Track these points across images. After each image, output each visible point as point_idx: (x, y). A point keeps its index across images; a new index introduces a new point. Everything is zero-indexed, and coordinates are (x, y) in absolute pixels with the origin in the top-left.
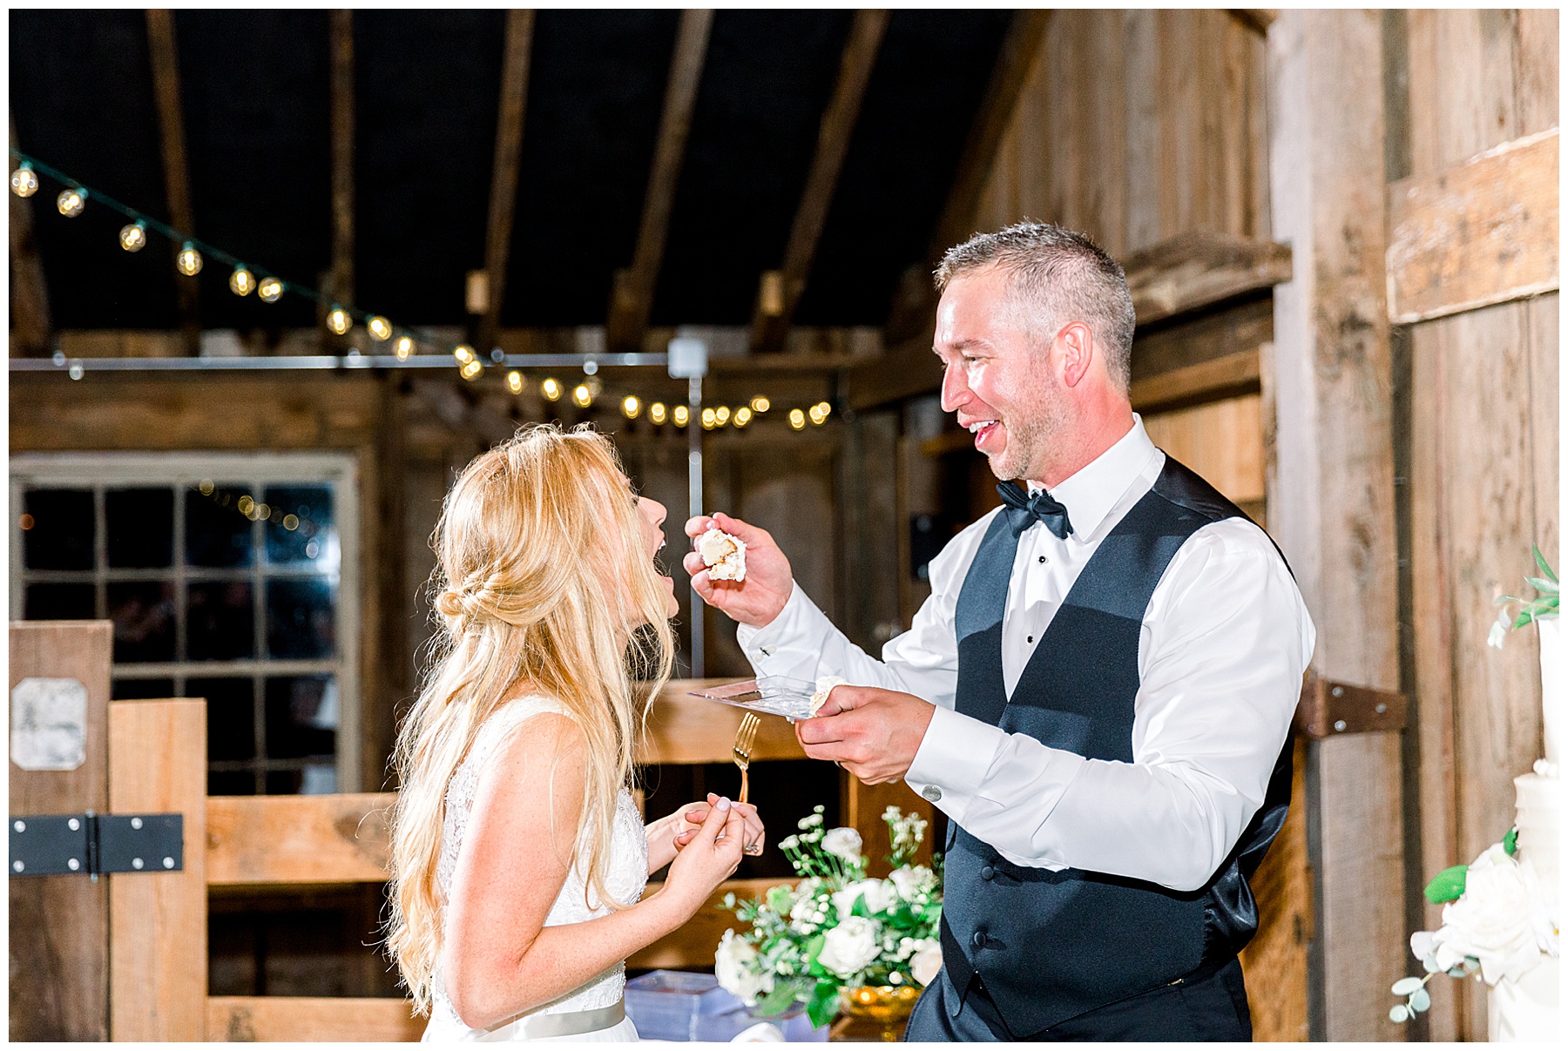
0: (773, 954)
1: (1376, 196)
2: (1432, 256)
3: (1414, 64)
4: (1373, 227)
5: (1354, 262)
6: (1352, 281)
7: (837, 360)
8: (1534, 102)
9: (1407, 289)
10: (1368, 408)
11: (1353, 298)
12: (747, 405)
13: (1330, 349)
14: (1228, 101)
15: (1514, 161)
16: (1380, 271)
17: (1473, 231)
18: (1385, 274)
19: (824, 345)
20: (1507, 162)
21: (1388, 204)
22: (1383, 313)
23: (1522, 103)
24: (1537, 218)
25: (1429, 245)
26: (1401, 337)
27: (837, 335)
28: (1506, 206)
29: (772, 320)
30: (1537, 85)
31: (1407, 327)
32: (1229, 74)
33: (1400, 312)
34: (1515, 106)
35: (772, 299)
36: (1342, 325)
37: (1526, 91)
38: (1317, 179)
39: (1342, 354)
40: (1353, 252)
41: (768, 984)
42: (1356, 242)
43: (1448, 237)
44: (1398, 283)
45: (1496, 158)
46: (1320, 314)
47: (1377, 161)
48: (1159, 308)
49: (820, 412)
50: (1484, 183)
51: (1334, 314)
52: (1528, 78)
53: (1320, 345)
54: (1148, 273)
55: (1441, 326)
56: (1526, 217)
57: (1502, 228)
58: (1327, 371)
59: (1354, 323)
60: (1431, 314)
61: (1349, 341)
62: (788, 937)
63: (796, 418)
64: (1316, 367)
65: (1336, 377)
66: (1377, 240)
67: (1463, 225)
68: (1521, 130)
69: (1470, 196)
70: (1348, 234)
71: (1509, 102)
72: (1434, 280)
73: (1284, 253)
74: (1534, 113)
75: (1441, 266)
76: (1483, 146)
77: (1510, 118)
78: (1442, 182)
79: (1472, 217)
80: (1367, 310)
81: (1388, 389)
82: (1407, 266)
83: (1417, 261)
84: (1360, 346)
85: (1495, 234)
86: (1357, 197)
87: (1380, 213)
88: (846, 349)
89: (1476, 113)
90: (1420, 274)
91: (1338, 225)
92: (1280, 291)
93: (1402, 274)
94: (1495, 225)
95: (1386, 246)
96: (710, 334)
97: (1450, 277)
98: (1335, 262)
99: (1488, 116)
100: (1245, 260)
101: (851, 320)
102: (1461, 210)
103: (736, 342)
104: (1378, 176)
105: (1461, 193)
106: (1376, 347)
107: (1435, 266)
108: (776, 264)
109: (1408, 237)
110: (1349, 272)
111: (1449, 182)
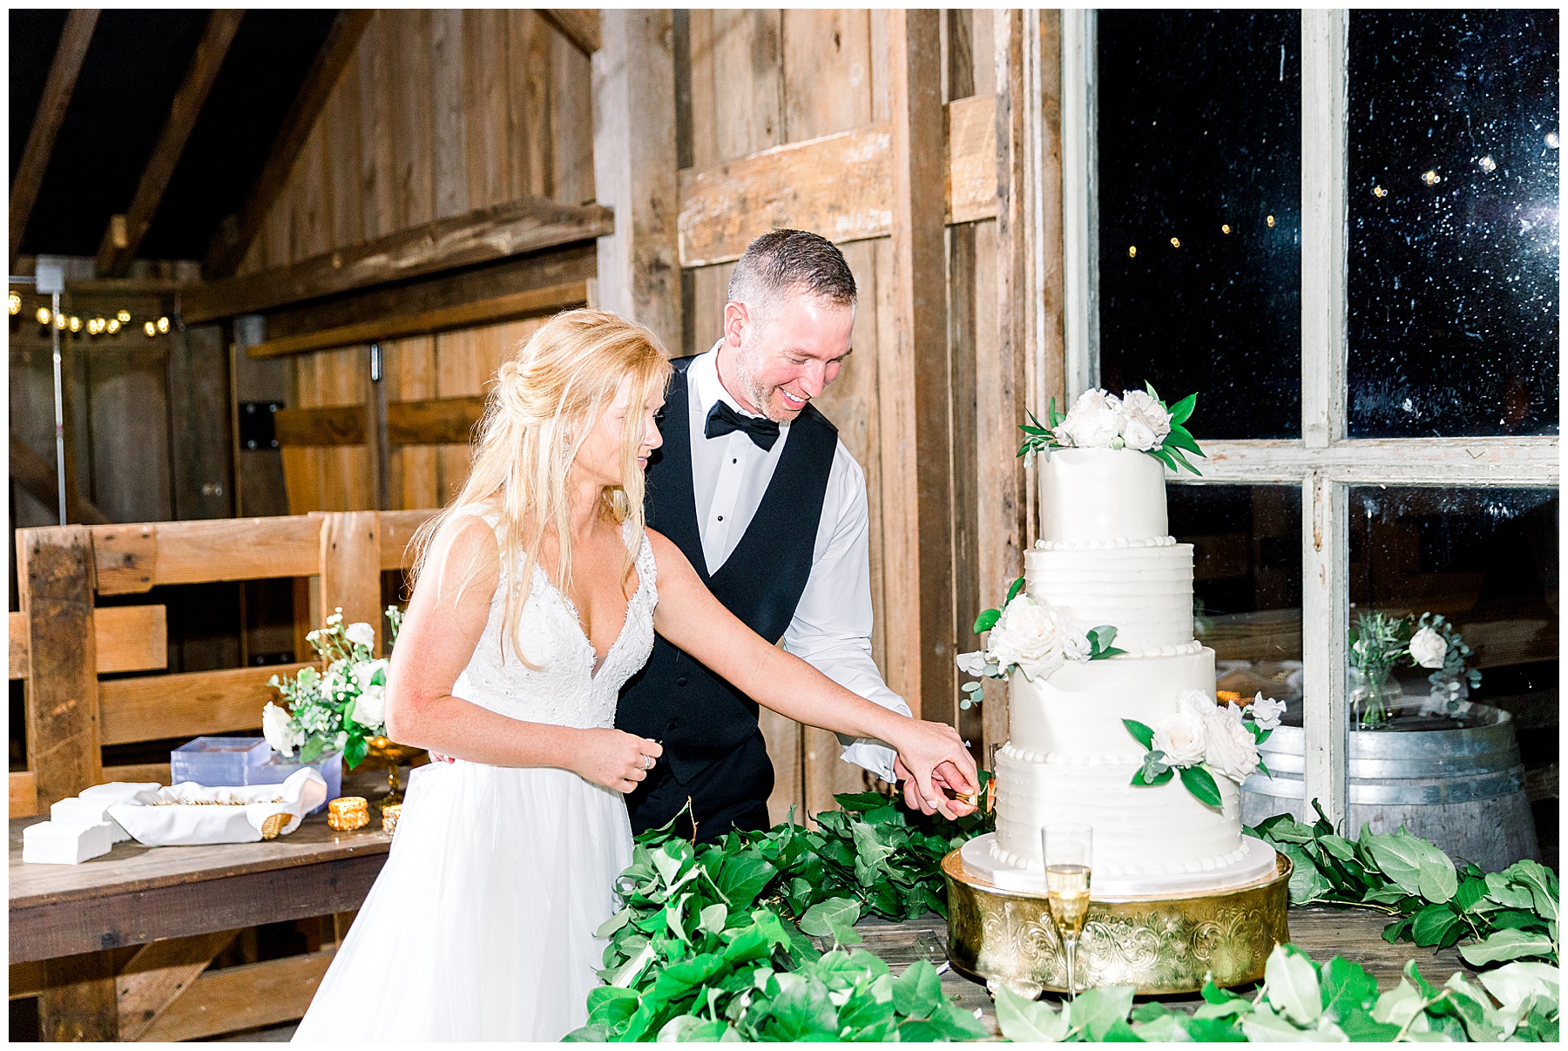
0: (307, 717)
1: (671, 178)
2: (716, 220)
3: (695, 88)
4: (670, 199)
5: (658, 223)
6: (657, 236)
7: (167, 284)
8: (796, 119)
9: (695, 243)
10: (667, 324)
11: (657, 248)
12: (116, 317)
13: (643, 283)
14: (529, 105)
15: (785, 158)
16: (674, 230)
17: (751, 205)
18: (677, 232)
19: (156, 273)
20: (780, 159)
21: (679, 185)
22: (676, 259)
23: (786, 120)
24: (804, 198)
25: (715, 214)
26: (687, 276)
27: (165, 266)
28: (779, 188)
29: (120, 252)
30: (798, 107)
31: (692, 269)
32: (531, 86)
33: (688, 258)
34: (780, 122)
35: (119, 237)
36: (650, 267)
37: (789, 112)
38: (633, 164)
39: (651, 287)
40: (657, 216)
41: (300, 740)
42: (659, 210)
43: (730, 209)
44: (686, 238)
45: (772, 156)
46: (637, 259)
47: (672, 154)
48: (498, 251)
49: (164, 324)
50: (760, 172)
51: (645, 259)
52: (791, 103)
53: (636, 280)
54: (487, 225)
55: (717, 269)
56: (795, 197)
57: (775, 204)
58: (641, 298)
59: (658, 266)
60: (715, 261)
61: (654, 279)
62: (318, 704)
63: (149, 328)
64: (634, 295)
65: (647, 303)
66: (672, 209)
67: (744, 201)
68: (785, 139)
69: (748, 182)
70: (654, 204)
71: (775, 118)
72: (720, 238)
73: (608, 215)
74: (795, 127)
75: (724, 228)
76: (754, 148)
77: (776, 129)
78: (726, 171)
79: (750, 196)
80: (666, 257)
81: (680, 311)
82: (695, 227)
83: (704, 224)
84: (662, 282)
85: (769, 207)
86: (659, 178)
87: (674, 190)
88: (174, 277)
89: (748, 124)
90: (707, 234)
91: (647, 198)
92: (601, 242)
93: (690, 233)
94: (770, 202)
95: (678, 214)
96: (65, 261)
97: (731, 236)
98: (645, 223)
99: (758, 127)
100: (577, 219)
101: (175, 256)
102: (742, 190)
103: (85, 269)
104: (673, 164)
105: (742, 178)
106: (672, 283)
107: (719, 228)
108: (123, 210)
109: (695, 208)
110: (655, 230)
111: (731, 171)
